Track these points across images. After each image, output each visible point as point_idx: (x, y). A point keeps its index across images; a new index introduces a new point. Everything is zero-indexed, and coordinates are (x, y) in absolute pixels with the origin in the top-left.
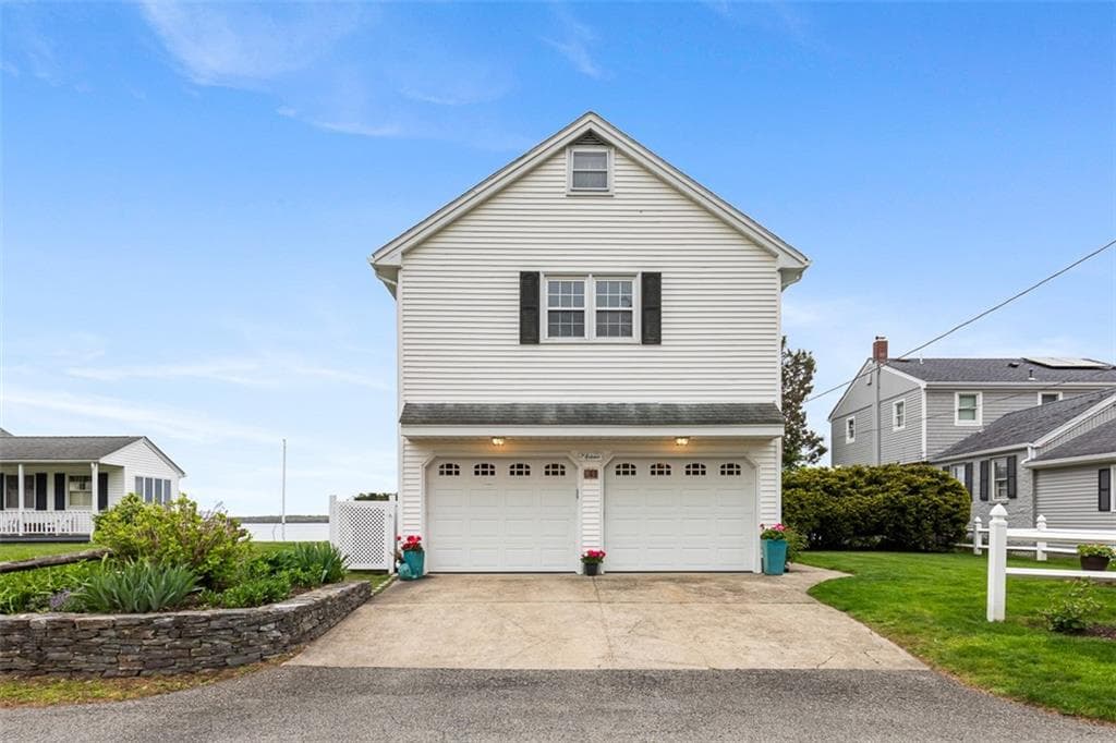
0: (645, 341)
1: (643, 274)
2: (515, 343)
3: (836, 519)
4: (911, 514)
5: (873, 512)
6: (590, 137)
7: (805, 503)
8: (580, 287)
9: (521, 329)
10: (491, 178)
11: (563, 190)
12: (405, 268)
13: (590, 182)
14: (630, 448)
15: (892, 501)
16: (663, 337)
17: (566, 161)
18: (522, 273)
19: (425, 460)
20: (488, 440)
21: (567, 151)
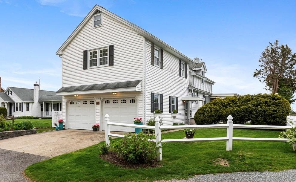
0: (110, 65)
1: (109, 46)
2: (82, 70)
3: (223, 115)
4: (254, 114)
5: (238, 113)
6: (98, 11)
7: (213, 110)
8: (96, 52)
9: (84, 66)
10: (77, 28)
11: (92, 27)
12: (64, 54)
13: (98, 23)
14: (107, 96)
15: (247, 109)
16: (114, 63)
17: (93, 19)
18: (84, 51)
19: (66, 101)
20: (73, 95)
21: (93, 16)
